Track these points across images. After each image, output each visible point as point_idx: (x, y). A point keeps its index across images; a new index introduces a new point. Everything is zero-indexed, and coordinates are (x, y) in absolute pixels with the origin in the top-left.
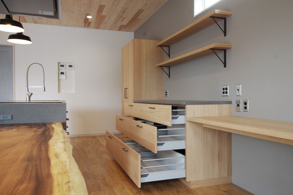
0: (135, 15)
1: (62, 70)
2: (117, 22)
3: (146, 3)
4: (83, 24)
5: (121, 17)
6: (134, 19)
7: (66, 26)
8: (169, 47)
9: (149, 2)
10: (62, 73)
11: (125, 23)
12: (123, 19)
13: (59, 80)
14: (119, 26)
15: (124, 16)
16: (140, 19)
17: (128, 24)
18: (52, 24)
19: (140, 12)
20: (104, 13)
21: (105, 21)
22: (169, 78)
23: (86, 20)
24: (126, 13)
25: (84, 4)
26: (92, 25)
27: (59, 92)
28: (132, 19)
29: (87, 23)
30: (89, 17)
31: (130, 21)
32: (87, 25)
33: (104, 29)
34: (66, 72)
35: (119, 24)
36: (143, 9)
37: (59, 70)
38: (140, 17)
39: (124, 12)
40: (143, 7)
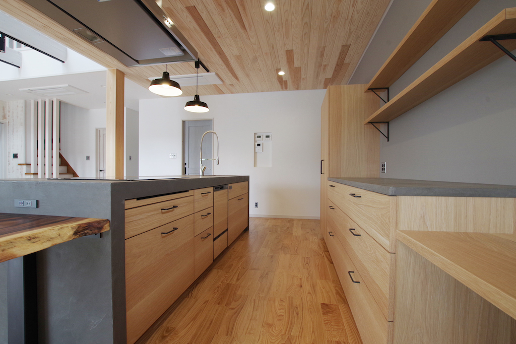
0: (339, 58)
1: (259, 141)
2: (318, 76)
3: (350, 29)
4: (279, 86)
5: (320, 66)
6: (340, 65)
7: (262, 92)
8: (388, 89)
9: (354, 26)
10: (259, 145)
11: (329, 74)
12: (324, 69)
13: (255, 153)
14: (323, 81)
15: (324, 63)
16: (349, 64)
17: (333, 75)
18: (248, 92)
19: (345, 49)
20: (297, 64)
21: (303, 76)
22: (388, 141)
23: (280, 78)
24: (325, 55)
25: (266, 53)
26: (290, 84)
27: (255, 166)
28: (337, 65)
29: (283, 83)
30: (281, 73)
31: (335, 70)
32: (284, 86)
33: (305, 89)
34: (263, 143)
35: (322, 78)
36: (348, 44)
37: (255, 141)
38: (347, 61)
39: (322, 55)
40: (347, 40)
